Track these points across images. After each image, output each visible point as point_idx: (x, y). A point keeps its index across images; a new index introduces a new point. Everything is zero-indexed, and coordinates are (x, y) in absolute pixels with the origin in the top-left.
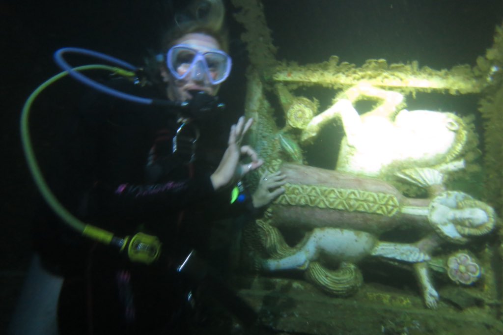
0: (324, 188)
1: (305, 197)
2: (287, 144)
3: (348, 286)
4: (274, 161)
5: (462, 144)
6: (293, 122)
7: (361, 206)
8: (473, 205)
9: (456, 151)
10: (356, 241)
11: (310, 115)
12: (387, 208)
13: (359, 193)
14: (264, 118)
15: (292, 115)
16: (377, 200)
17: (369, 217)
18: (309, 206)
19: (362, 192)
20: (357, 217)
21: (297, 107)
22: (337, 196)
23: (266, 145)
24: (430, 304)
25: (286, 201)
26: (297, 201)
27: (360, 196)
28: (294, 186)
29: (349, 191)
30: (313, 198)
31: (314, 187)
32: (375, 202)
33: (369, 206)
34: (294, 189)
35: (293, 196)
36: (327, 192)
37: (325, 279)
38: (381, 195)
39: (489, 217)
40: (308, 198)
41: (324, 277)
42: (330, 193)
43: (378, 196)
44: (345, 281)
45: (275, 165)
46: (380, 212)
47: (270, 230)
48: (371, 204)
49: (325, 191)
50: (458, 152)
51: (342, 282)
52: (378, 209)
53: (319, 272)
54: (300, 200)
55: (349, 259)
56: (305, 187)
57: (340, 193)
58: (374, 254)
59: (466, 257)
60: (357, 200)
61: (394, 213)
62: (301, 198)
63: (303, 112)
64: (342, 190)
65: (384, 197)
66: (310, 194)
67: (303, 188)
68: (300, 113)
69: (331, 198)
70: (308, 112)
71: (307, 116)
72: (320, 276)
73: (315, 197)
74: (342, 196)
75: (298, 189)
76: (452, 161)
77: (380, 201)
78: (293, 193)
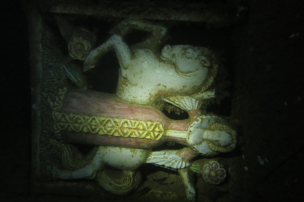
0: (102, 119)
1: (87, 126)
2: (70, 74)
3: (127, 191)
4: (60, 90)
5: (214, 77)
6: (74, 55)
7: (133, 133)
8: (222, 129)
9: (209, 83)
10: (133, 156)
11: (89, 47)
12: (154, 134)
13: (131, 122)
14: (47, 48)
15: (72, 48)
16: (146, 128)
17: (140, 141)
18: (91, 133)
19: (133, 121)
20: (131, 141)
21: (76, 40)
22: (113, 125)
23: (52, 74)
24: (190, 200)
25: (71, 129)
26: (80, 129)
27: (132, 125)
28: (77, 116)
29: (123, 121)
30: (93, 127)
31: (94, 117)
32: (144, 130)
33: (139, 133)
34: (77, 119)
35: (77, 125)
36: (104, 123)
37: (110, 186)
38: (149, 123)
39: (233, 139)
40: (89, 127)
41: (108, 185)
42: (107, 122)
43: (147, 125)
44: (124, 188)
45: (61, 95)
46: (148, 137)
47: (63, 148)
48: (141, 132)
49: (103, 121)
50: (210, 84)
51: (122, 188)
52: (147, 135)
53: (105, 180)
54: (83, 129)
55: (129, 169)
56: (86, 117)
57: (115, 122)
58: (148, 162)
59: (217, 164)
60: (129, 128)
61: (160, 137)
62: (84, 127)
63: (82, 45)
64: (117, 120)
65: (152, 125)
66: (91, 124)
67: (84, 118)
68: (79, 46)
69: (109, 127)
70: (87, 45)
71: (86, 48)
72: (105, 185)
73: (95, 126)
74: (118, 125)
75: (80, 119)
76: (205, 91)
77: (148, 128)
78: (77, 123)
